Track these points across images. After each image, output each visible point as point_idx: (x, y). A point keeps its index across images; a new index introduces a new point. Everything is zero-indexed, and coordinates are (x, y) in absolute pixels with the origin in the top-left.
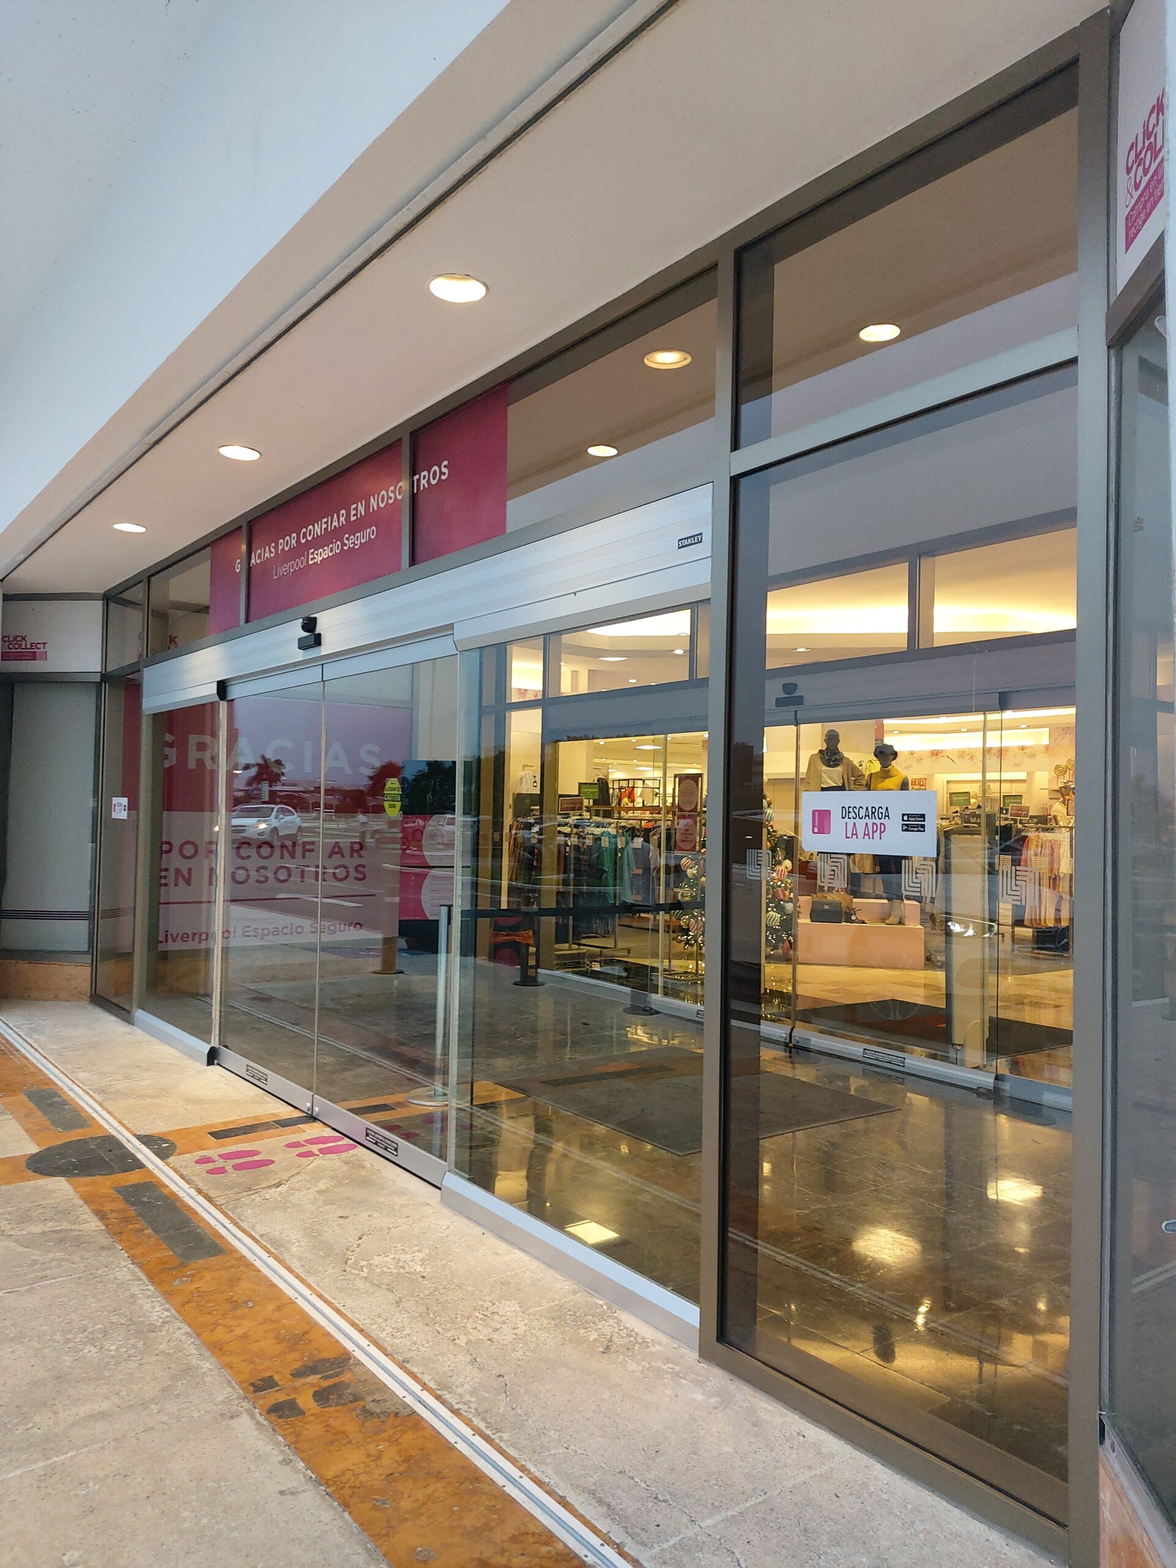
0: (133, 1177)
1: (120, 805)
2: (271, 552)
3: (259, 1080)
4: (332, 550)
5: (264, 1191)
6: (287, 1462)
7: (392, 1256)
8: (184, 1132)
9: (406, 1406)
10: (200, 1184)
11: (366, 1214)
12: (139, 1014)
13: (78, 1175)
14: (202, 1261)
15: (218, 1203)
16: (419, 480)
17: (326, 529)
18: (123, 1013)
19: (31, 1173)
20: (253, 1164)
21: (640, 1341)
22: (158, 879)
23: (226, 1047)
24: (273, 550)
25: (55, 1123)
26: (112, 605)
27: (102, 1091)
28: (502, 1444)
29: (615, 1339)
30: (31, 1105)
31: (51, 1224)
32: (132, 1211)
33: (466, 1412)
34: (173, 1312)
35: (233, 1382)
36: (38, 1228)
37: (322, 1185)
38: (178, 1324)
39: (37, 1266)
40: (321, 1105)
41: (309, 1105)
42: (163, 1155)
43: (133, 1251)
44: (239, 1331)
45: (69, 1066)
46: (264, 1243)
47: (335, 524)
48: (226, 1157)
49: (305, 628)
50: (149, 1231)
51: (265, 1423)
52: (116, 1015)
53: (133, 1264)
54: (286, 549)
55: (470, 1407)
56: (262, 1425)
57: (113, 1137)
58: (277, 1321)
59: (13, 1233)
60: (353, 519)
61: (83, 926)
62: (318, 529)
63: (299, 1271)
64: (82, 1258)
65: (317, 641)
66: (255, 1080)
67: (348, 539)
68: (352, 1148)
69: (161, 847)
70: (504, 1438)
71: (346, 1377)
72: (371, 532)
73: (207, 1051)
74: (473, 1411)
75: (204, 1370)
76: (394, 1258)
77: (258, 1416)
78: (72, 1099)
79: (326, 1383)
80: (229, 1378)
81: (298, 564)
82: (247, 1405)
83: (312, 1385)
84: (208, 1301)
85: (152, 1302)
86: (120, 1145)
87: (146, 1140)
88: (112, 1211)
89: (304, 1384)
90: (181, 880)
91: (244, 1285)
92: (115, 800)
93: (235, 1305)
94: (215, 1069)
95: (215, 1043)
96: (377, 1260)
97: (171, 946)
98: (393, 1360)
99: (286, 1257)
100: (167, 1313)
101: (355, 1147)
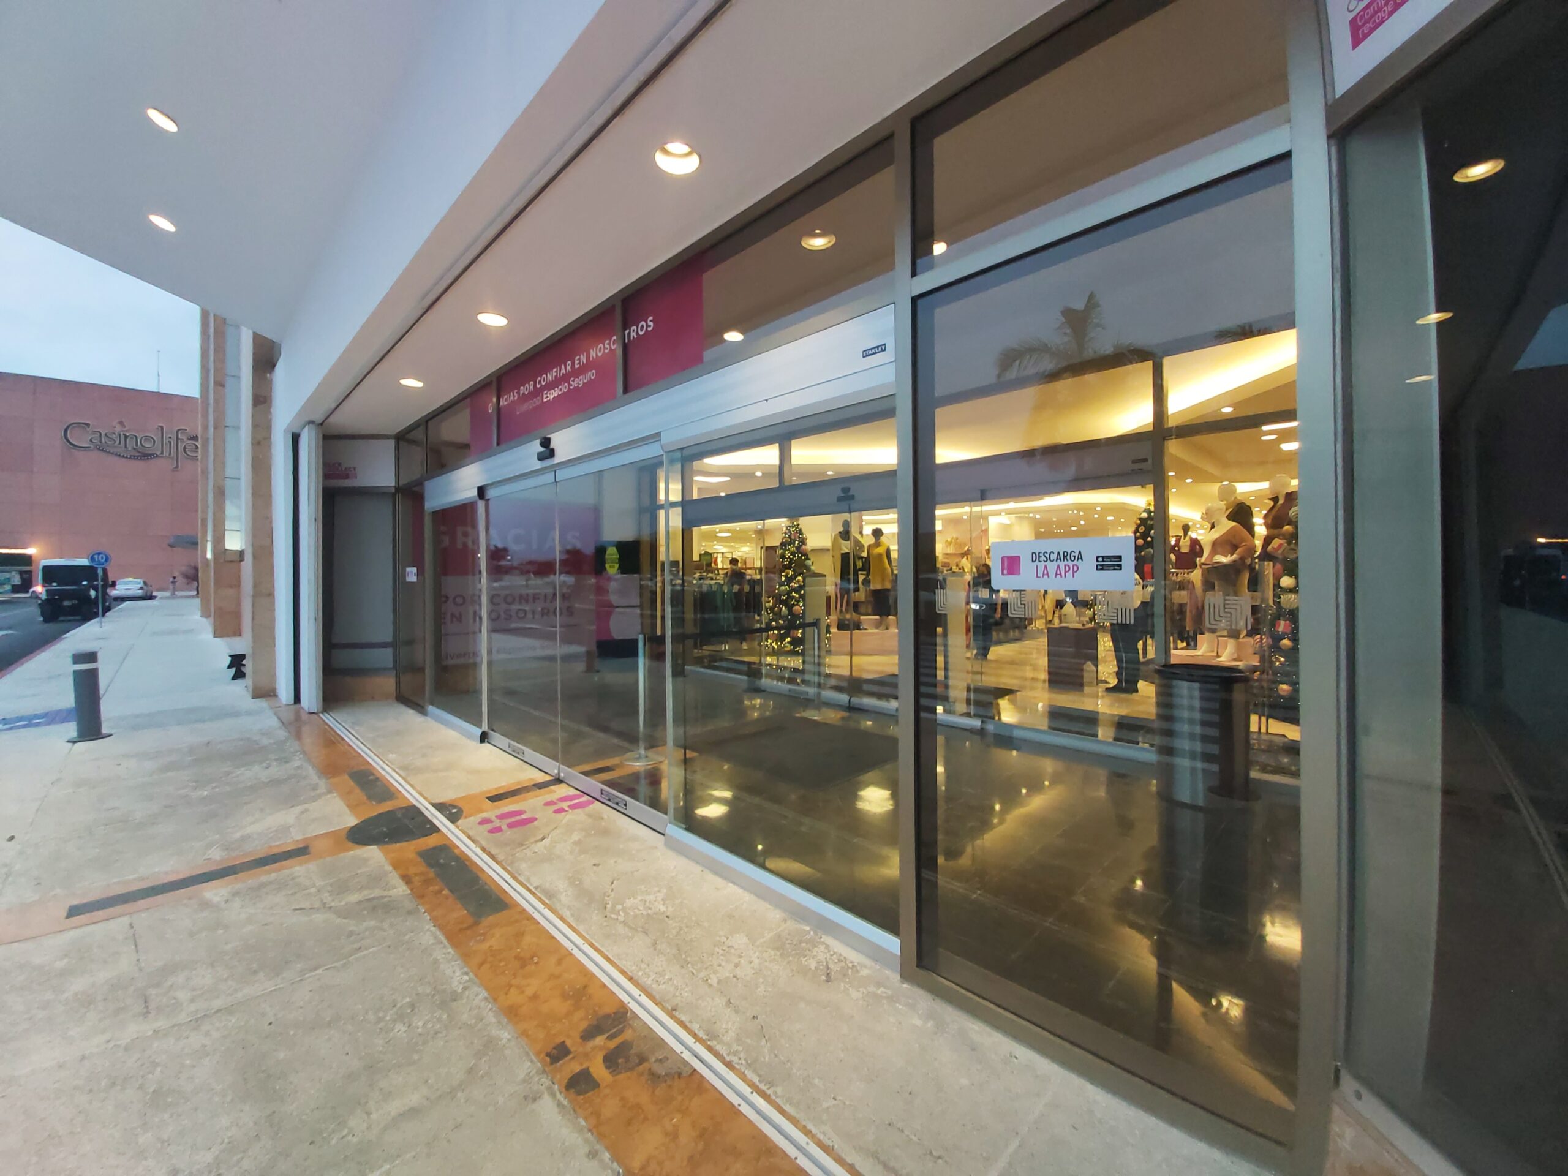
0: (431, 841)
1: (412, 572)
2: (514, 396)
3: (518, 753)
4: (561, 390)
5: (533, 845)
6: (592, 1155)
7: (639, 898)
8: (468, 798)
9: (686, 1063)
10: (484, 843)
11: (612, 861)
12: (431, 709)
13: (387, 843)
14: (491, 918)
15: (499, 860)
16: (629, 334)
17: (556, 376)
18: (420, 709)
19: (350, 844)
20: (520, 822)
21: (850, 965)
22: (439, 619)
23: (493, 730)
24: (515, 394)
25: (370, 797)
26: (401, 443)
27: (405, 768)
28: (778, 1100)
29: (831, 966)
30: (352, 783)
31: (366, 892)
32: (431, 873)
33: (738, 1064)
34: (471, 975)
35: (531, 1054)
36: (354, 898)
37: (576, 837)
38: (476, 989)
39: (352, 938)
40: (565, 771)
41: (556, 771)
42: (453, 818)
43: (435, 913)
44: (529, 992)
45: (380, 750)
46: (539, 895)
47: (563, 371)
48: (501, 817)
49: (542, 445)
50: (446, 892)
51: (565, 1103)
52: (413, 709)
53: (434, 926)
54: (526, 393)
55: (740, 1059)
56: (564, 1106)
57: (414, 806)
58: (558, 977)
59: (333, 904)
60: (577, 366)
61: (389, 652)
62: (550, 377)
63: (570, 920)
64: (391, 925)
65: (551, 453)
66: (515, 754)
67: (573, 381)
68: (590, 803)
69: (440, 598)
70: (777, 1092)
71: (628, 1035)
72: (591, 374)
73: (480, 734)
74: (744, 1062)
75: (504, 1041)
76: (641, 900)
77: (558, 1094)
78: (384, 776)
79: (612, 1044)
80: (527, 1050)
81: (537, 401)
82: (546, 1081)
83: (601, 1048)
84: (500, 961)
85: (453, 966)
86: (419, 813)
87: (440, 807)
88: (416, 875)
89: (593, 1048)
90: (454, 619)
91: (528, 939)
92: (408, 569)
93: (523, 962)
94: (486, 745)
95: (485, 727)
96: (629, 903)
97: (451, 662)
98: (664, 1009)
99: (558, 907)
100: (466, 978)
101: (593, 803)
